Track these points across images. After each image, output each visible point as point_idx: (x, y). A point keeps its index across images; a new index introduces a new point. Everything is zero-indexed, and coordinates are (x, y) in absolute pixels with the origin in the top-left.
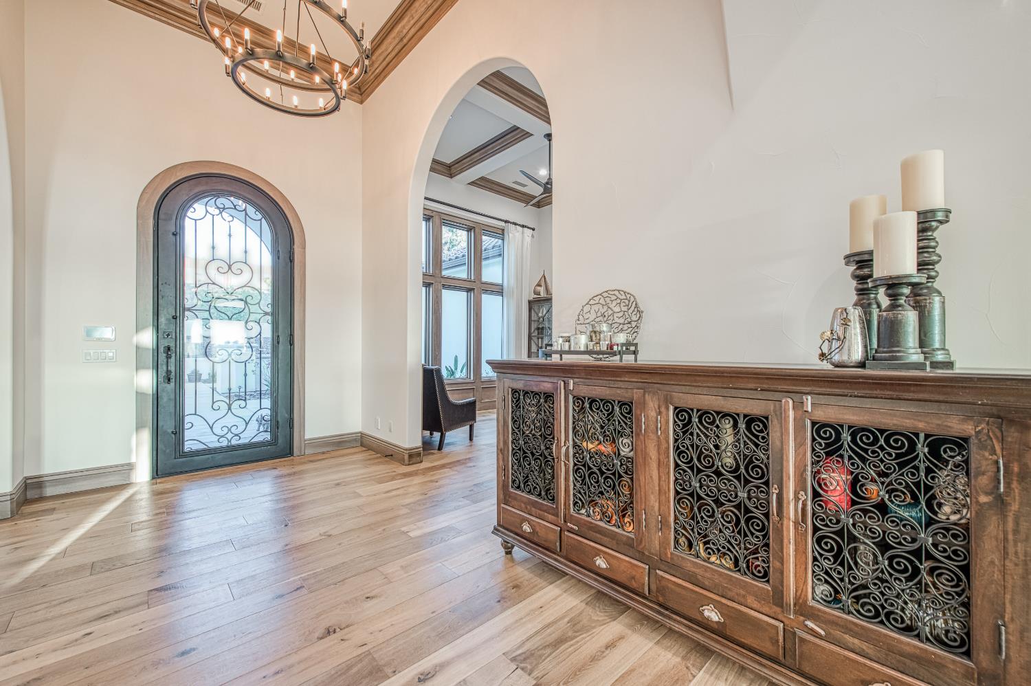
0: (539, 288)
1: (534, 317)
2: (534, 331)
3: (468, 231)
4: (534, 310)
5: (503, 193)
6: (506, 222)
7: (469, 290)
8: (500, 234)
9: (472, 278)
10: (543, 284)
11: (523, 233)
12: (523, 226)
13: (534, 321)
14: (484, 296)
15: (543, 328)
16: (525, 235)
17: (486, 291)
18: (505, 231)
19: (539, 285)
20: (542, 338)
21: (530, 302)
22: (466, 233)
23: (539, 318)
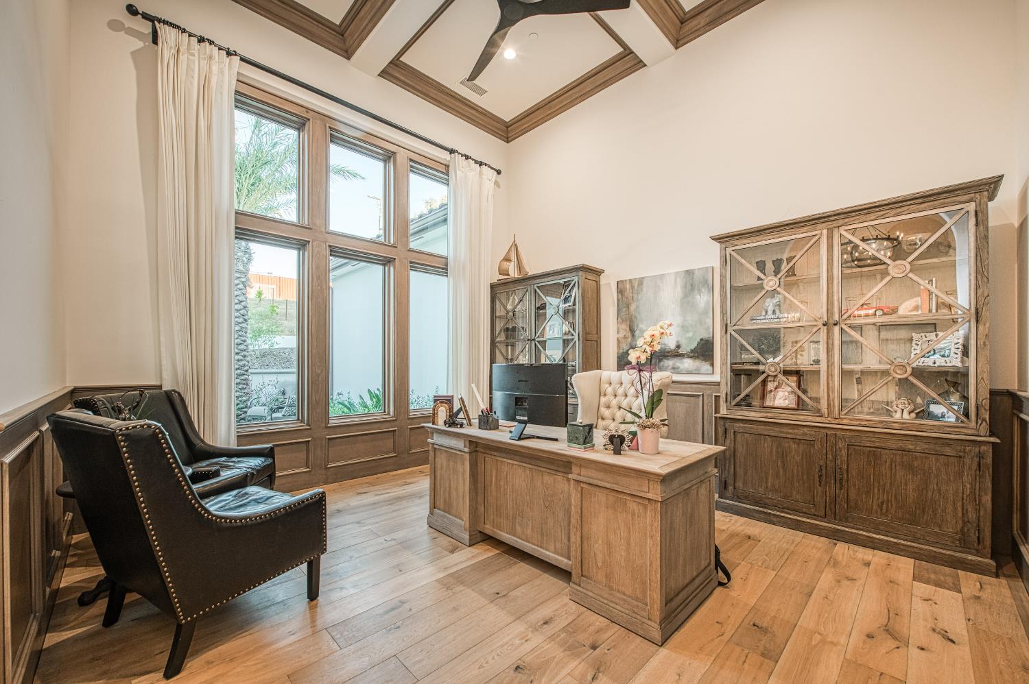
0: (506, 263)
1: (500, 312)
2: (499, 333)
3: (385, 161)
4: (500, 300)
5: (447, 106)
6: (452, 151)
7: (387, 262)
8: (442, 173)
9: (392, 242)
10: (513, 256)
11: (481, 173)
12: (481, 164)
13: (500, 317)
14: (414, 275)
15: (514, 329)
16: (485, 177)
17: (416, 266)
18: (450, 168)
19: (507, 259)
20: (513, 345)
21: (492, 287)
22: (381, 164)
23: (508, 312)
